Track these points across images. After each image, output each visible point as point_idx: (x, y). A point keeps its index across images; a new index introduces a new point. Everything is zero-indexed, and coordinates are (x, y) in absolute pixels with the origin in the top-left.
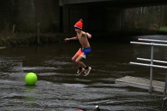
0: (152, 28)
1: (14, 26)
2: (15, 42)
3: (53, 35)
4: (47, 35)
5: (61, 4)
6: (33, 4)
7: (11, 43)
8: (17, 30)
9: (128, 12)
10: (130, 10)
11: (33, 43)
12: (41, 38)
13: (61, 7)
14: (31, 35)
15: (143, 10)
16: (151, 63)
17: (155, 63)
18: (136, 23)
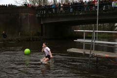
1: (20, 33)
2: (20, 40)
11: (28, 40)
12: (32, 38)
13: (42, 24)
14: (27, 37)
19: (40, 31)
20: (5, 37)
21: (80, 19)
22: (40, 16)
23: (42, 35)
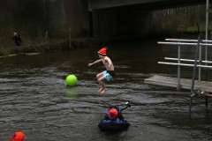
0: (179, 29)
1: (47, 33)
2: (48, 48)
3: (84, 40)
4: (78, 40)
5: (90, 9)
6: (63, 11)
7: (45, 49)
8: (49, 36)
9: (155, 15)
10: (158, 12)
11: (65, 48)
12: (72, 43)
13: (91, 13)
14: (63, 41)
15: (170, 12)
16: (179, 62)
17: (182, 62)
18: (163, 25)
19: (86, 26)
20: (18, 45)
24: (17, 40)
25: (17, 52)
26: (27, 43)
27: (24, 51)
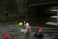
1: (16, 13)
2: (16, 17)
3: (27, 15)
5: (29, 6)
6: (21, 6)
12: (23, 16)
19: (28, 11)
20: (7, 16)
21: (55, 3)
22: (28, 2)
23: (30, 14)
24: (7, 15)
25: (6, 18)
26: (10, 16)
27: (9, 18)
